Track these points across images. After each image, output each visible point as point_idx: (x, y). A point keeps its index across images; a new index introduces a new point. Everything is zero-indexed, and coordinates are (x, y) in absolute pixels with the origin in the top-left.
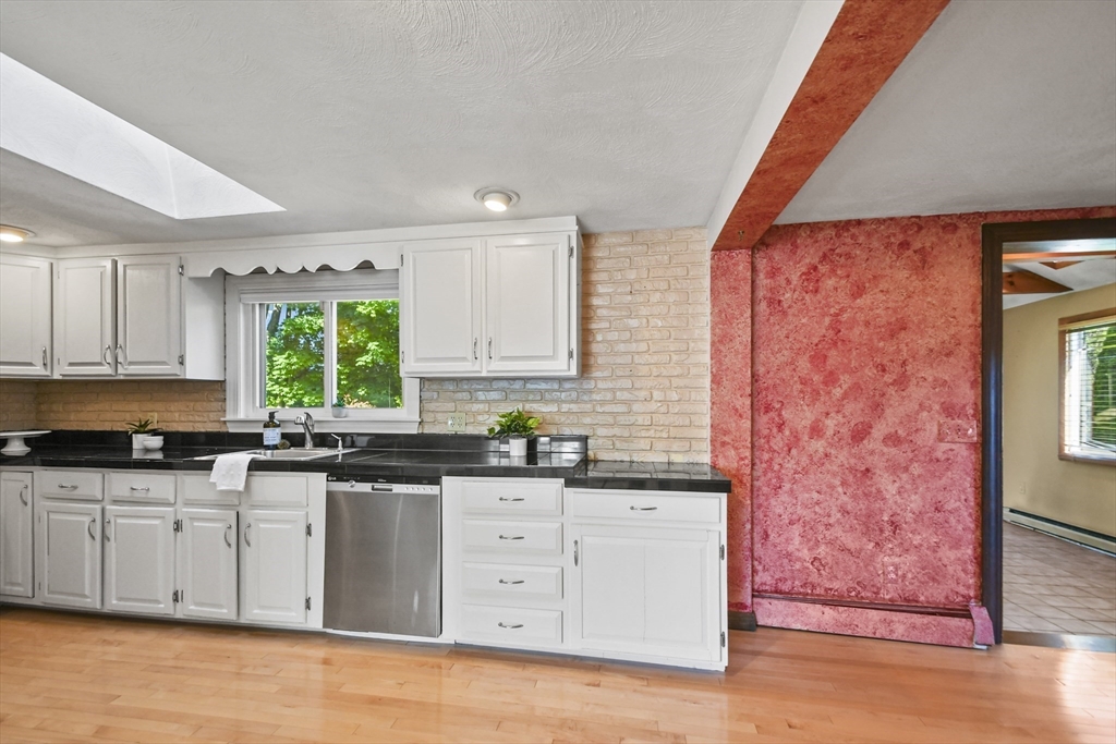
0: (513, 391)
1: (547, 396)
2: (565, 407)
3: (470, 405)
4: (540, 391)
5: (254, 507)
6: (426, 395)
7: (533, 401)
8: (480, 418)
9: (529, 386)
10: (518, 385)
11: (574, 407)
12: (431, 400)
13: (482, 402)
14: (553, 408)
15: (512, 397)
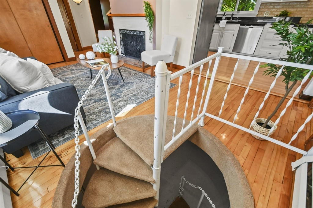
0: (285, 5)
1: (295, 7)
2: (299, 9)
3: (272, 9)
4: (293, 5)
5: (225, 30)
6: (261, 7)
7: (290, 8)
8: (273, 13)
9: (291, 4)
10: (287, 4)
11: (301, 9)
12: (262, 8)
13: (276, 8)
14: (295, 10)
15: (285, 7)
